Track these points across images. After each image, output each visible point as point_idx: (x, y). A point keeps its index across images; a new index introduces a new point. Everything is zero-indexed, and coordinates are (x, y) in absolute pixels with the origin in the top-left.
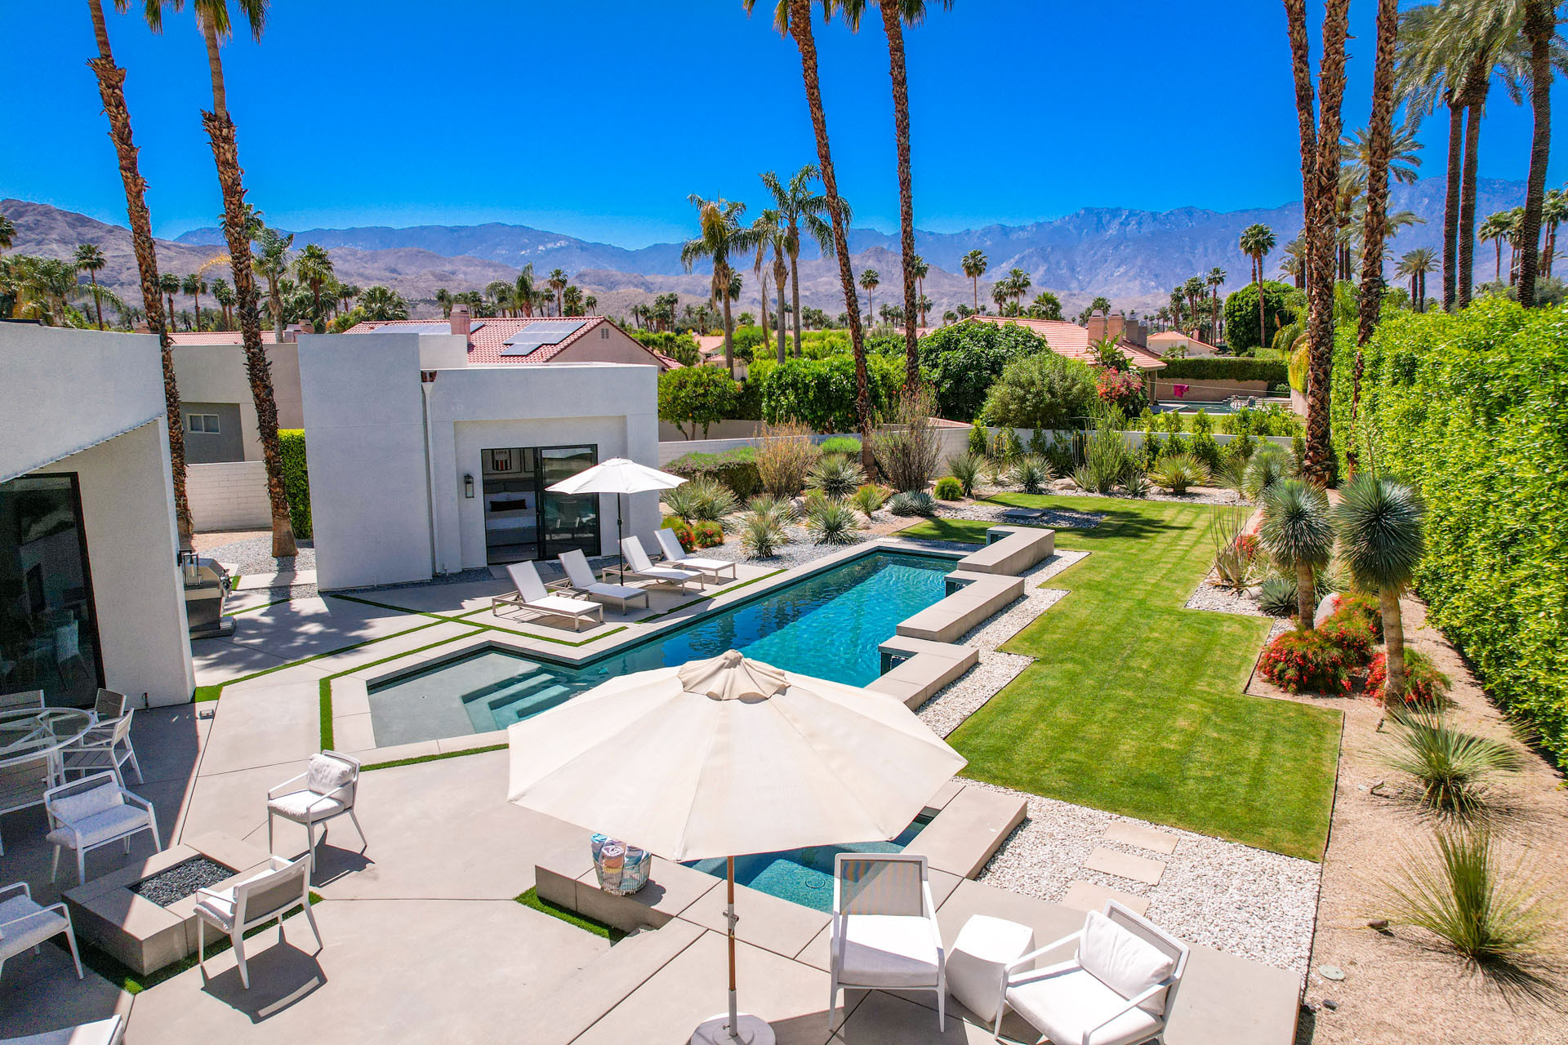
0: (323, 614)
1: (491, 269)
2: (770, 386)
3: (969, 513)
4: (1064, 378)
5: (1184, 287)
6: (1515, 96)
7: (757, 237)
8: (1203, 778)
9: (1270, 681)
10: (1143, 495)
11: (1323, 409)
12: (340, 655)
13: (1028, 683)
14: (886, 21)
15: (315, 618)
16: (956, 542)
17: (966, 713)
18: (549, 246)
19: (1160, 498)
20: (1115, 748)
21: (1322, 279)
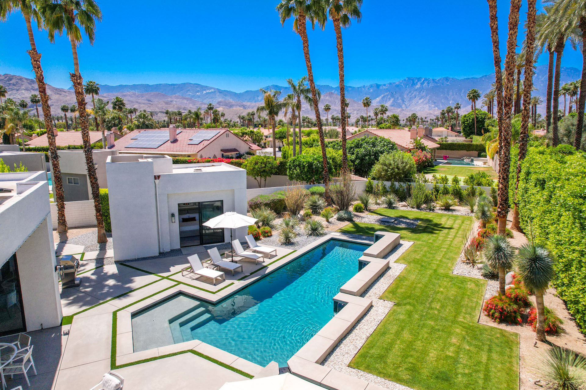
0: (116, 274)
1: (186, 100)
2: (290, 165)
3: (367, 219)
4: (403, 163)
5: (445, 110)
6: (574, 47)
7: (285, 105)
8: (465, 374)
9: (489, 315)
10: (433, 210)
11: (506, 189)
12: (122, 298)
13: (392, 318)
14: (335, 26)
15: (113, 276)
16: (361, 235)
17: (368, 335)
18: (207, 91)
19: (440, 212)
20: (428, 355)
21: (506, 139)
